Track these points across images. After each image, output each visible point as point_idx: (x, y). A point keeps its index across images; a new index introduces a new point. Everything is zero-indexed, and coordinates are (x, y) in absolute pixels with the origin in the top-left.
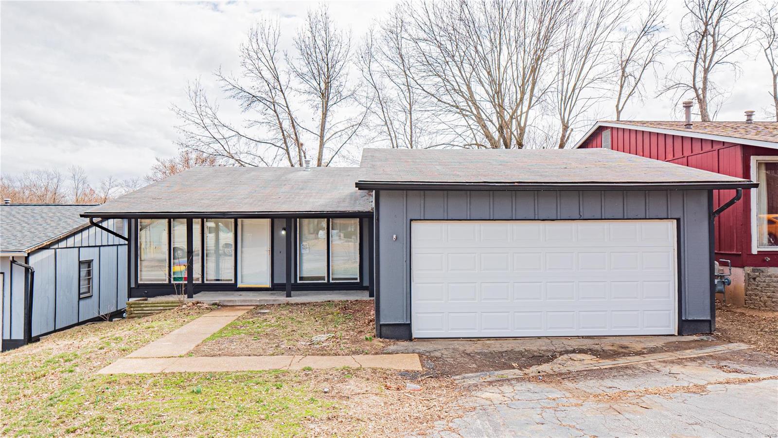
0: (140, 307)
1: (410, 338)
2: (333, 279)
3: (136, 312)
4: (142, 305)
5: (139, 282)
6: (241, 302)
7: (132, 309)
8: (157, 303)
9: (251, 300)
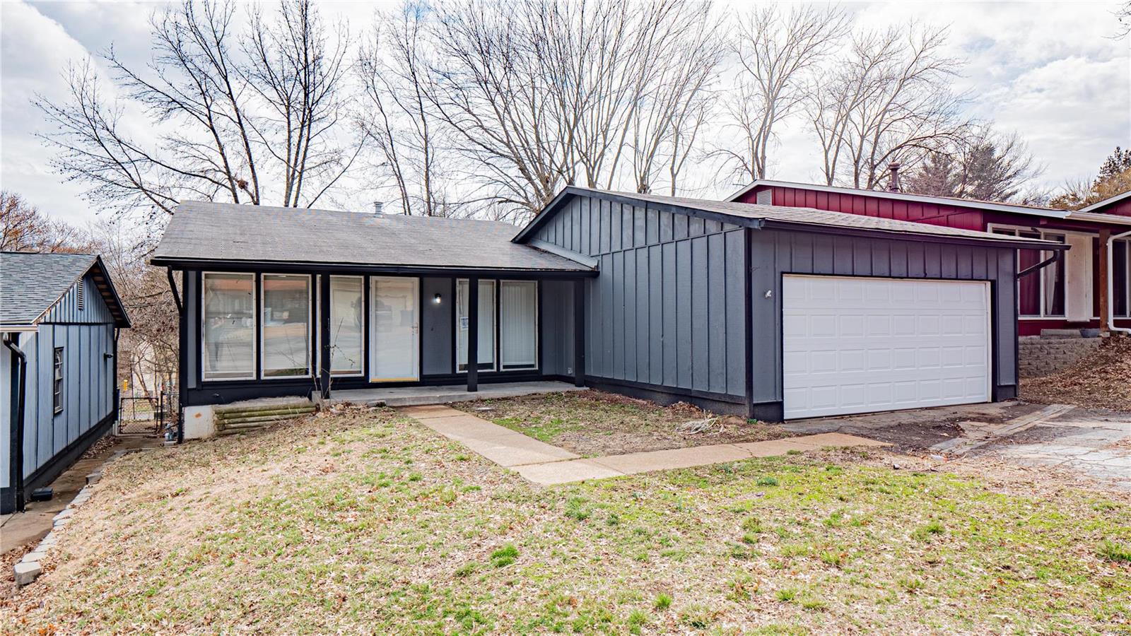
0: (241, 417)
1: (781, 420)
2: (504, 367)
3: (232, 425)
4: (244, 414)
5: (204, 379)
6: (413, 401)
7: (226, 421)
8: (270, 410)
9: (428, 397)
